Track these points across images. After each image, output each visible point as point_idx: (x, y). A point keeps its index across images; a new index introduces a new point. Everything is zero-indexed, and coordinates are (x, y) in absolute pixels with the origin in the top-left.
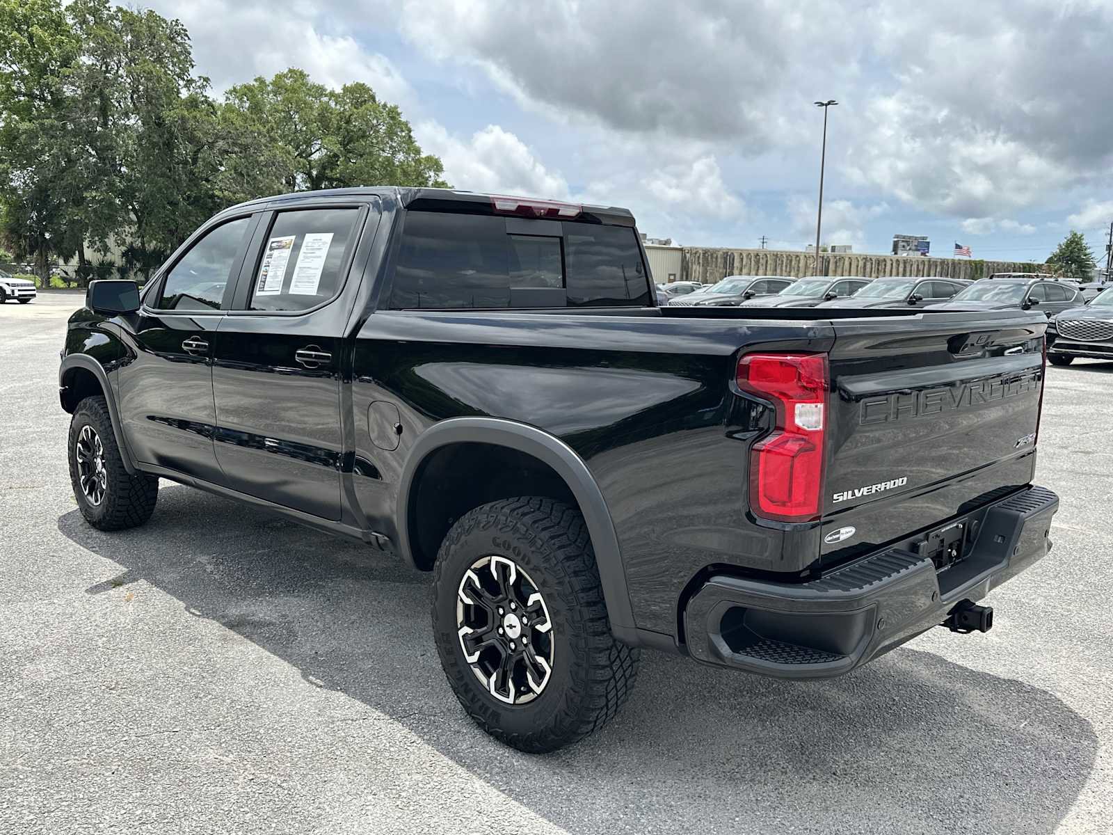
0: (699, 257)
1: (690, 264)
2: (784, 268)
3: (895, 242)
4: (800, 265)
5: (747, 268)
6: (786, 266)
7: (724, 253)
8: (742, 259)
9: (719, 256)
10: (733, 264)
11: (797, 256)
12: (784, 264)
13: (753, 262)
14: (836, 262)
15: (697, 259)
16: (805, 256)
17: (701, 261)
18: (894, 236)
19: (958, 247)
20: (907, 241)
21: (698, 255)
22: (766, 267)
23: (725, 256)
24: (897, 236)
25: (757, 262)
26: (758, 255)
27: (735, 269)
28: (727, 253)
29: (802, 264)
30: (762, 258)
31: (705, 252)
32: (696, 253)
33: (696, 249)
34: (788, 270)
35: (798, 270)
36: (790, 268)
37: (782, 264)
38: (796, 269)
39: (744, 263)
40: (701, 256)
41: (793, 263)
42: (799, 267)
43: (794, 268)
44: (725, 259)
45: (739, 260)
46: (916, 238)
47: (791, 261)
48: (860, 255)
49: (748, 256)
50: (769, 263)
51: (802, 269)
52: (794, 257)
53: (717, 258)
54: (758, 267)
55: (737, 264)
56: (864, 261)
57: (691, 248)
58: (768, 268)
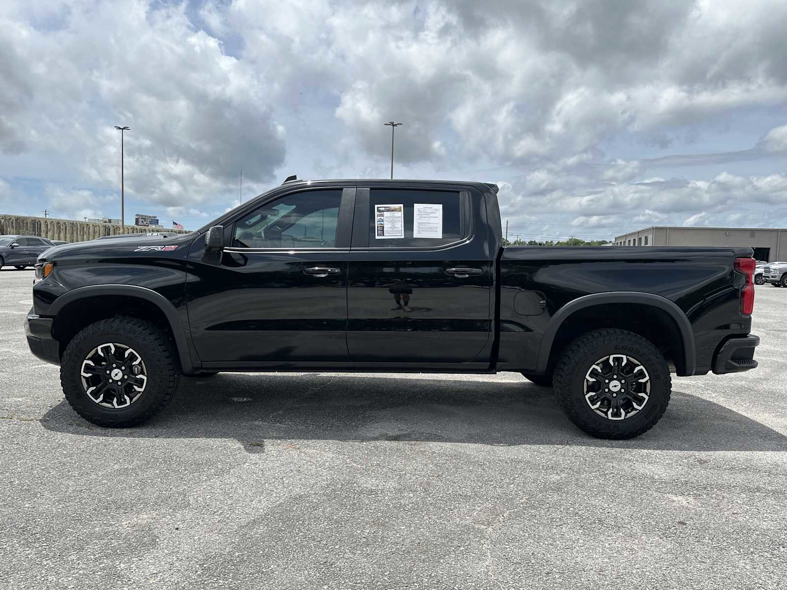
0: (12, 222)
1: (5, 227)
2: (79, 233)
3: (136, 218)
4: (90, 231)
5: (51, 231)
6: (80, 231)
7: (33, 221)
8: (47, 225)
9: (29, 222)
10: (40, 228)
11: (87, 225)
12: (79, 230)
13: (55, 228)
14: (114, 230)
15: (10, 223)
16: (93, 225)
17: (14, 225)
18: (135, 215)
19: (175, 223)
20: (144, 219)
21: (11, 220)
22: (66, 232)
23: (34, 222)
24: (137, 215)
25: (59, 228)
26: (59, 223)
27: (42, 232)
28: (35, 220)
29: (91, 229)
30: (62, 225)
31: (17, 219)
32: (9, 219)
33: (10, 216)
34: (82, 234)
35: (89, 234)
36: (83, 233)
37: (77, 230)
38: (87, 234)
39: (49, 228)
40: (14, 222)
41: (85, 229)
42: (89, 232)
43: (86, 233)
44: (34, 224)
45: (44, 226)
46: (149, 217)
47: (83, 228)
48: (129, 226)
49: (51, 223)
50: (67, 229)
51: (91, 234)
52: (85, 226)
53: (27, 223)
54: (60, 231)
55: (43, 228)
56: (132, 230)
57: (5, 215)
58: (67, 232)
